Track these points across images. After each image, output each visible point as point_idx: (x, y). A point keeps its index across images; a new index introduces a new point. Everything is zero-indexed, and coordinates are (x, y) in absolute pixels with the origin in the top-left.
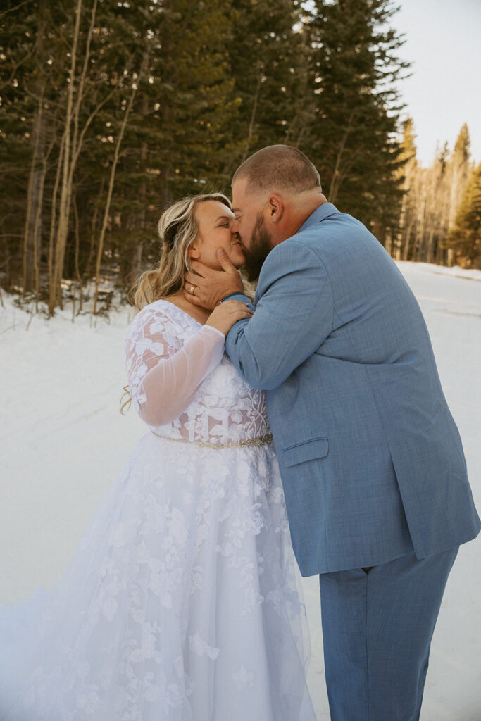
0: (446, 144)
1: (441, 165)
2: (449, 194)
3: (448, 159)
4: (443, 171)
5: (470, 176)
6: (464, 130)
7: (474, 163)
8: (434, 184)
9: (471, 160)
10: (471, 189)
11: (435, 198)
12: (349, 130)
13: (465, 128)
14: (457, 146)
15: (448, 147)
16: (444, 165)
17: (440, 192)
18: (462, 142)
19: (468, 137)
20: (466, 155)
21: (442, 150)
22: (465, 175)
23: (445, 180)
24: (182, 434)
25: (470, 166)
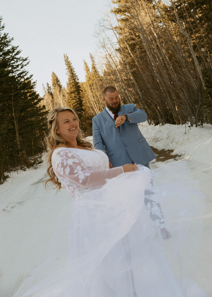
0: (48, 84)
3: (53, 91)
4: (53, 98)
5: (67, 95)
6: (54, 76)
9: (63, 88)
10: (70, 101)
13: (53, 74)
14: (54, 84)
15: (49, 86)
16: (51, 94)
18: (55, 81)
19: (57, 78)
20: (60, 87)
21: (46, 88)
22: (64, 95)
23: (55, 101)
25: (64, 90)
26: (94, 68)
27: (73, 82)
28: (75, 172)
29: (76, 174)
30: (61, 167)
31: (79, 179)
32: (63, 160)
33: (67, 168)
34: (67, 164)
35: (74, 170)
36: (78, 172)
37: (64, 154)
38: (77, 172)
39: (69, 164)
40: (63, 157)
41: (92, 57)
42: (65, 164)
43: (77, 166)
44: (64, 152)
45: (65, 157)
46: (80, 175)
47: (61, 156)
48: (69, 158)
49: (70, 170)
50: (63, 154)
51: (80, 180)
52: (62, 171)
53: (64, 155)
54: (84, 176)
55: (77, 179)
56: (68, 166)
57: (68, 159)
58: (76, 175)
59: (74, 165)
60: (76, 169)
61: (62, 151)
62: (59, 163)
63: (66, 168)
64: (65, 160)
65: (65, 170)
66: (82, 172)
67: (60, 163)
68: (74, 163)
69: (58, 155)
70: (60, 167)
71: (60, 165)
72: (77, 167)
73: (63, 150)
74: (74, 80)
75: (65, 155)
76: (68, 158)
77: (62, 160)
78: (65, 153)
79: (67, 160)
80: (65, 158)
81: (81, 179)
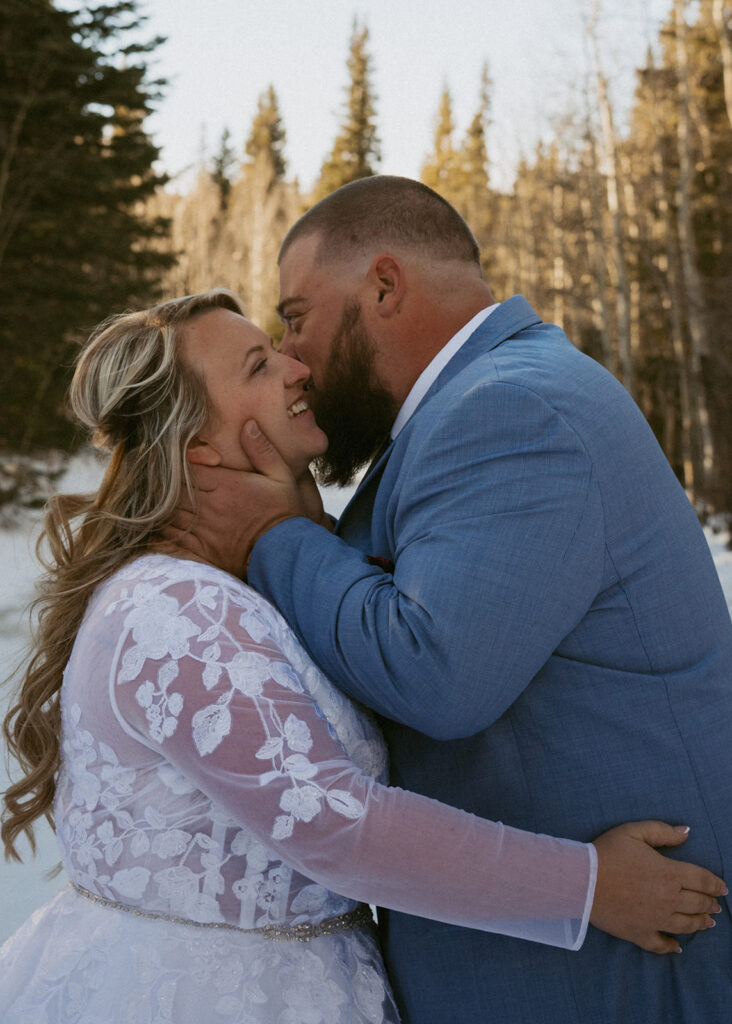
0: (226, 135)
1: (216, 188)
2: (245, 259)
3: (233, 173)
4: (224, 205)
6: (266, 102)
7: (296, 184)
8: (204, 234)
9: (289, 177)
11: (210, 271)
12: (28, 100)
13: (273, 97)
14: (253, 145)
15: (230, 144)
16: (224, 187)
17: (221, 253)
18: (265, 133)
19: (279, 120)
20: (278, 165)
21: (215, 150)
23: (231, 226)
24: (224, 911)
25: (290, 191)
26: (477, 131)
27: (349, 163)
28: (263, 754)
29: (266, 766)
30: (170, 691)
31: (281, 812)
32: (197, 646)
33: (212, 708)
34: (225, 683)
35: (265, 738)
36: (284, 764)
37: (219, 607)
38: (277, 757)
39: (236, 685)
40: (204, 625)
41: (486, 80)
42: (210, 679)
43: (284, 719)
44: (218, 598)
45: (217, 628)
46: (296, 790)
47: (193, 615)
48: (247, 649)
49: (233, 731)
50: (213, 606)
51: (280, 820)
52: (169, 714)
53: (216, 613)
54: (318, 808)
55: (263, 808)
56: (229, 695)
57: (236, 650)
58: (265, 779)
59: (271, 702)
60: (276, 734)
61: (204, 584)
62: (169, 656)
63: (202, 706)
64: (216, 650)
65: (199, 718)
66: (313, 770)
67: (176, 656)
68: (271, 688)
69: (174, 601)
70: (165, 682)
71: (169, 674)
72: (288, 724)
73: (216, 585)
74: (362, 153)
75: (224, 614)
76: (237, 644)
77: (192, 640)
78: (225, 604)
79: (227, 654)
80: (221, 637)
81: (291, 820)
